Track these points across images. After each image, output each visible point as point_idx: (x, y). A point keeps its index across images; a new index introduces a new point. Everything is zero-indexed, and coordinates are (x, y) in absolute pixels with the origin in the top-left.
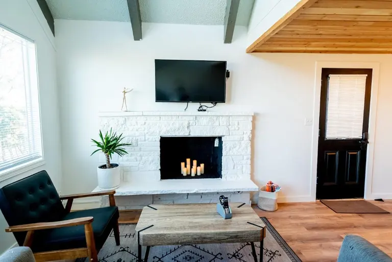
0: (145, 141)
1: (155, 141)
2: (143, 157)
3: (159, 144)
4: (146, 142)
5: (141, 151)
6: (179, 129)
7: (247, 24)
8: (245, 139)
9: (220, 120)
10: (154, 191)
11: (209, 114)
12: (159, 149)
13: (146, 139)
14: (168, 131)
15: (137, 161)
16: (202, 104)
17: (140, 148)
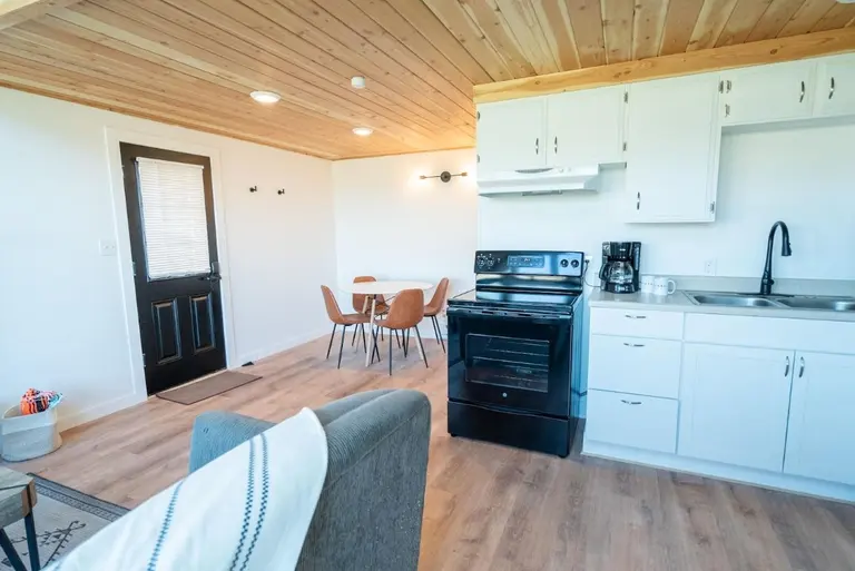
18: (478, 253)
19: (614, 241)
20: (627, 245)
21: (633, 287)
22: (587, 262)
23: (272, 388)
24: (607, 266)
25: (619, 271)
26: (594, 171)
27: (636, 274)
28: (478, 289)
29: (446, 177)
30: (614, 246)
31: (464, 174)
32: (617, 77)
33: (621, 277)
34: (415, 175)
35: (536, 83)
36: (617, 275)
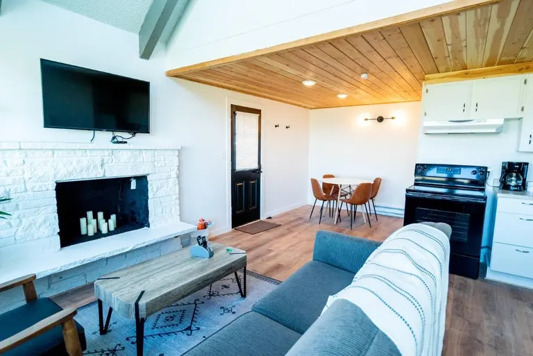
0: (26, 191)
1: (47, 190)
2: (24, 220)
3: (54, 194)
4: (28, 193)
5: (18, 209)
6: (88, 169)
7: (167, 43)
8: (172, 176)
9: (144, 155)
10: (70, 264)
11: (131, 147)
12: (55, 202)
13: (28, 188)
14: (70, 174)
15: (11, 226)
16: (117, 134)
17: (17, 205)
18: (417, 165)
19: (510, 161)
20: (520, 164)
21: (522, 188)
22: (489, 172)
23: (290, 231)
24: (506, 175)
25: (513, 178)
26: (501, 122)
27: (524, 180)
28: (416, 184)
29: (380, 119)
30: (511, 164)
31: (393, 118)
32: (520, 71)
33: (513, 182)
34: (361, 118)
35: (466, 74)
36: (511, 181)
